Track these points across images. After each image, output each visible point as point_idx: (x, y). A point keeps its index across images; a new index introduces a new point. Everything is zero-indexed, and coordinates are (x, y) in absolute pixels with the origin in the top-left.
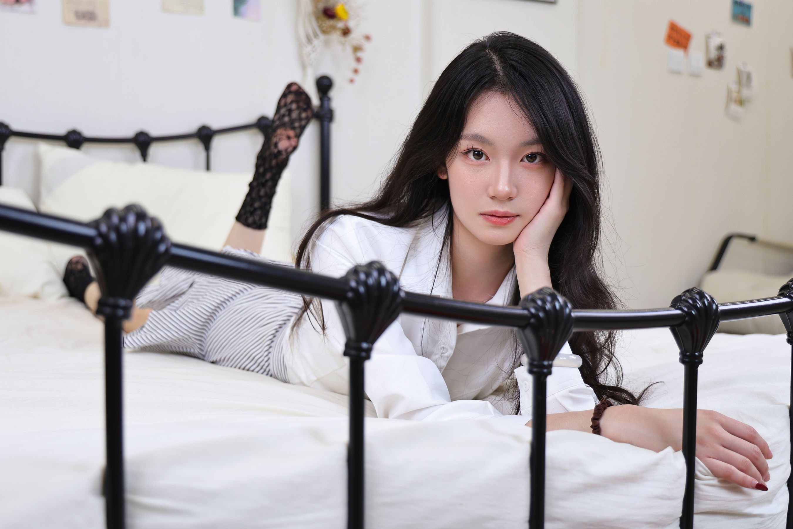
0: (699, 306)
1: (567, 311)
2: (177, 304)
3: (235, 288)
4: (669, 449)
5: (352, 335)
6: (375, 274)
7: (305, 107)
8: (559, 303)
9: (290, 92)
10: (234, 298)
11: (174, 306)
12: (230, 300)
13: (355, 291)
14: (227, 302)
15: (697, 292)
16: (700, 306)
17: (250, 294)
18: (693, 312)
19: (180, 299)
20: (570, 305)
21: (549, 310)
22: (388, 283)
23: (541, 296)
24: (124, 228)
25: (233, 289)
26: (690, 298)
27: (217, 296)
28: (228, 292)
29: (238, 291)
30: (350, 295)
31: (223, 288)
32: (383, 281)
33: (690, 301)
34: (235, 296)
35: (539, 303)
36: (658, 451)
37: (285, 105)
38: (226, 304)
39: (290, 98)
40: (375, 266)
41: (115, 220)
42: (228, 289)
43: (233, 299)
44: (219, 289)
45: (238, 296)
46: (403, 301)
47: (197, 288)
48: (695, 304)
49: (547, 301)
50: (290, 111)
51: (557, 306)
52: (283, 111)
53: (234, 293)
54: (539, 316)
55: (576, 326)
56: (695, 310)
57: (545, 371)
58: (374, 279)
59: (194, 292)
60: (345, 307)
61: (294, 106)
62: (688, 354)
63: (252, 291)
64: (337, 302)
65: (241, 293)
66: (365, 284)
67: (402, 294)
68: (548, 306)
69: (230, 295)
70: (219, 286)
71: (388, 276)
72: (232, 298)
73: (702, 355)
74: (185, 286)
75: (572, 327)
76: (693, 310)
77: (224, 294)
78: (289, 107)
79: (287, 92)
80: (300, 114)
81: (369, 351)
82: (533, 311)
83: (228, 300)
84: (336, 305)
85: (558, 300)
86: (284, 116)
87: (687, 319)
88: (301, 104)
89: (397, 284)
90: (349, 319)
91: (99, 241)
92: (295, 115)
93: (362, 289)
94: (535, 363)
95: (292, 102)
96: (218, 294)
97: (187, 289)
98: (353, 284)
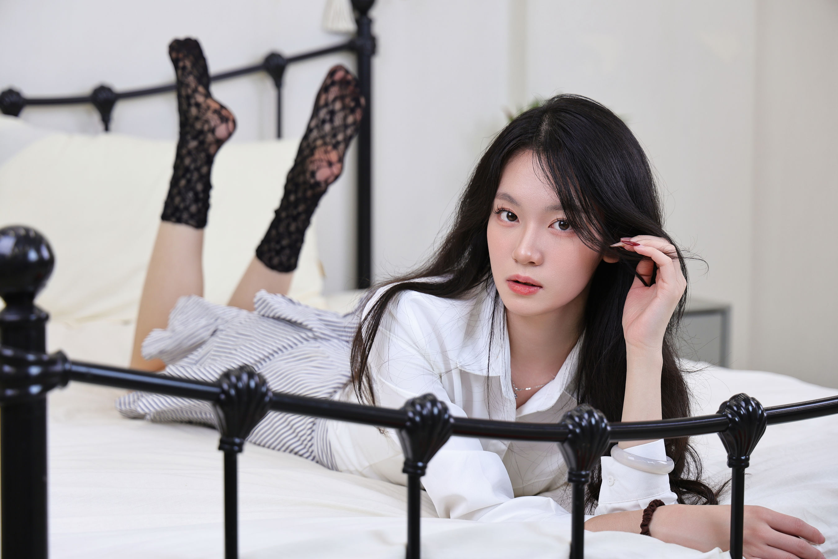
0: (742, 413)
1: (603, 425)
2: (197, 356)
3: (272, 345)
4: (717, 550)
5: (410, 455)
6: (429, 405)
7: (352, 104)
8: (595, 418)
9: (333, 83)
10: (271, 357)
11: (193, 359)
12: (267, 360)
13: (412, 420)
14: (263, 362)
15: (743, 398)
16: (744, 413)
17: (290, 354)
18: (737, 419)
19: (200, 350)
20: (605, 421)
21: (586, 426)
22: (440, 411)
23: (579, 414)
24: (240, 385)
25: (270, 347)
26: (735, 405)
27: (250, 353)
28: (263, 350)
29: (276, 349)
30: (408, 424)
31: (258, 343)
32: (436, 411)
33: (735, 408)
34: (272, 355)
35: (577, 419)
36: (704, 551)
37: (326, 105)
38: (262, 364)
39: (334, 92)
40: (430, 398)
41: (234, 379)
42: (263, 346)
43: (270, 360)
44: (252, 345)
45: (276, 355)
46: (453, 425)
47: (222, 339)
48: (739, 411)
49: (584, 418)
50: (332, 113)
51: (593, 421)
52: (323, 113)
53: (271, 352)
54: (575, 431)
55: (612, 438)
56: (738, 418)
57: (583, 479)
58: (427, 410)
59: (219, 343)
60: (404, 433)
61: (338, 106)
62: (734, 458)
63: (293, 351)
64: (397, 430)
65: (280, 352)
66: (420, 414)
67: (452, 421)
68: (584, 423)
69: (266, 354)
70: (252, 341)
71: (439, 406)
72: (268, 357)
73: (748, 459)
74: (206, 334)
75: (609, 439)
76: (736, 417)
77: (259, 352)
78: (331, 107)
79: (329, 82)
80: (345, 118)
81: (424, 468)
82: (571, 427)
83: (264, 360)
84: (397, 432)
85: (594, 417)
86: (324, 122)
87: (730, 425)
88: (348, 100)
89: (448, 412)
90: (408, 443)
91: (223, 397)
92: (338, 120)
93: (418, 419)
94: (574, 473)
95: (334, 100)
96: (252, 352)
97: (209, 337)
98: (411, 415)
